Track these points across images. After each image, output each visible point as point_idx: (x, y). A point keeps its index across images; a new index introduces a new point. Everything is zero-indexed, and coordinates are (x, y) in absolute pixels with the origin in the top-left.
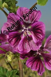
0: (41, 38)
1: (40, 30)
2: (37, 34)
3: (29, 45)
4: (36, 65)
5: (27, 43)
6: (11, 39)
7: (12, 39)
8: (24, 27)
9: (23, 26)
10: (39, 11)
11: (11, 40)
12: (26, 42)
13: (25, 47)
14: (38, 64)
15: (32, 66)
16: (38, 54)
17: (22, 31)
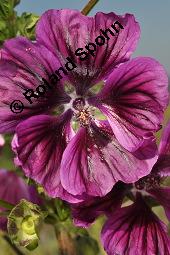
0: (150, 126)
1: (145, 93)
2: (133, 110)
3: (104, 161)
4: (141, 241)
5: (95, 155)
6: (28, 147)
7: (32, 149)
8: (71, 92)
9: (66, 89)
10: (128, 15)
11: (26, 152)
12: (88, 153)
13: (89, 172)
14: (149, 233)
15: (126, 249)
16: (139, 194)
17: (66, 110)
